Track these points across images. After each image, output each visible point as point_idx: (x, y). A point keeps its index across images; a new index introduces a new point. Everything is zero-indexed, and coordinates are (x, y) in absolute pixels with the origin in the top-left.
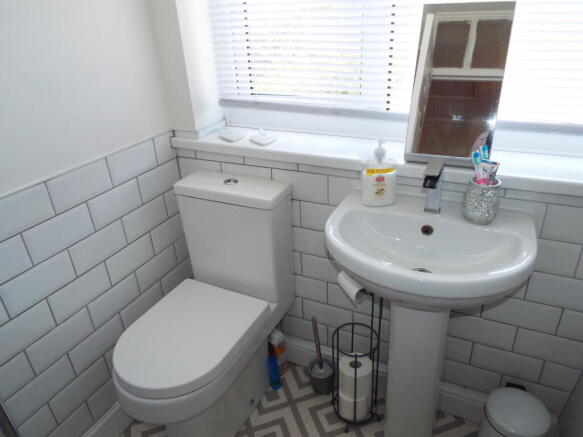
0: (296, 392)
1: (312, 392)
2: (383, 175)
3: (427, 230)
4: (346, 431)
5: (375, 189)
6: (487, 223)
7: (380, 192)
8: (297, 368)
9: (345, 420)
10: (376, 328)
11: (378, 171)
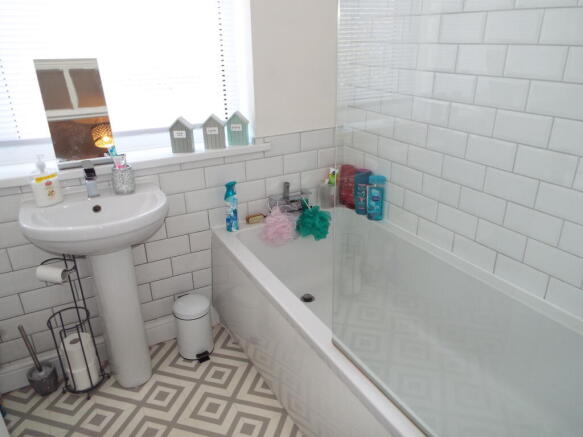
0: (24, 408)
1: (40, 398)
2: (51, 180)
3: (97, 209)
4: (89, 398)
5: (47, 192)
6: (132, 192)
7: (51, 193)
8: (12, 394)
9: (84, 392)
10: (80, 304)
11: (46, 178)
